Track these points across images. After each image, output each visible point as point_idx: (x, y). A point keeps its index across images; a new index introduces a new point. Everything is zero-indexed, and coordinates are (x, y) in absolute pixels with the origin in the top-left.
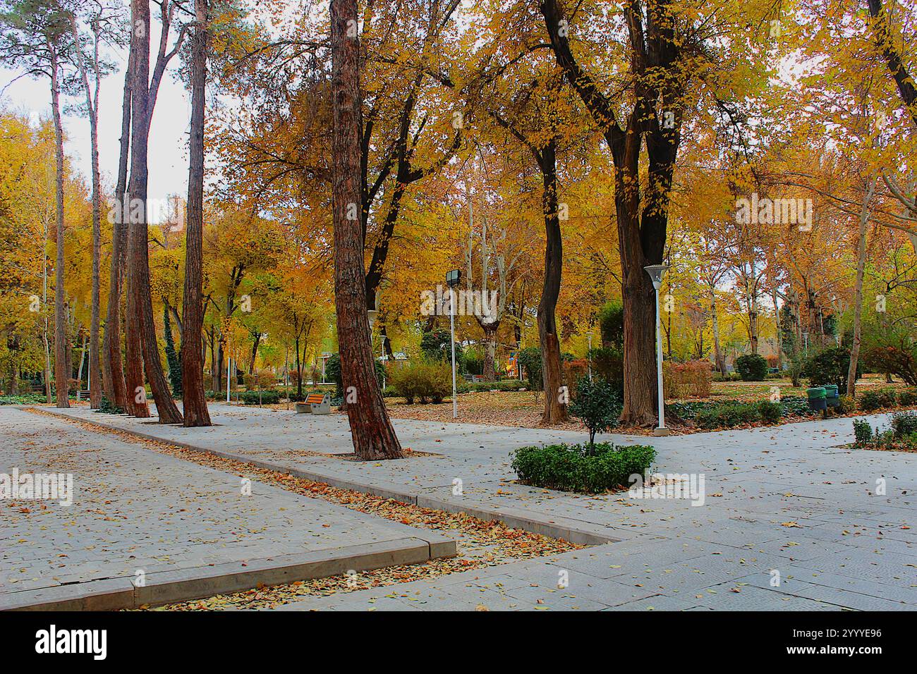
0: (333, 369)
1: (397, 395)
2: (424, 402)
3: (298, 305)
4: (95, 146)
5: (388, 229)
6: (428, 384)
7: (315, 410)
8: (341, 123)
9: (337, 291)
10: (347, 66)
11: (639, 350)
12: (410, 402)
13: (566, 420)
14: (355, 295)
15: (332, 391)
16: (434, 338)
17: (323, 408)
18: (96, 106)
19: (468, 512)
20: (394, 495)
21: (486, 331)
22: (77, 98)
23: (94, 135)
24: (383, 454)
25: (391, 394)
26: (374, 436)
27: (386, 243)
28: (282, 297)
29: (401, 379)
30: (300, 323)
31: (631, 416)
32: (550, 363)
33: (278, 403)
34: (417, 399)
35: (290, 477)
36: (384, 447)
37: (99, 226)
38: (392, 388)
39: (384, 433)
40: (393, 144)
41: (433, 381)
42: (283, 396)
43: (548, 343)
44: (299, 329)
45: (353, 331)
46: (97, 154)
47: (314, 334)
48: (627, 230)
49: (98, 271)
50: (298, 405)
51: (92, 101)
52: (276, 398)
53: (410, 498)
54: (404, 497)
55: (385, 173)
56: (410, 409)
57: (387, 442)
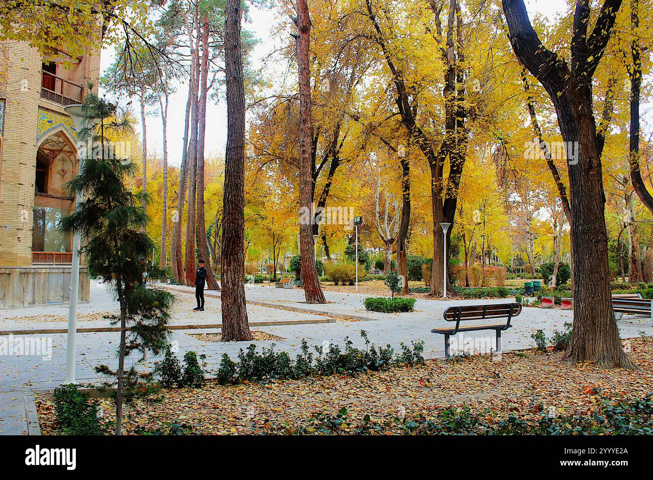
0: (294, 265)
1: (330, 281)
2: (344, 285)
3: (275, 228)
4: (165, 137)
5: (326, 192)
6: (347, 275)
7: (285, 286)
8: (304, 163)
9: (300, 234)
10: (306, 138)
11: (440, 261)
12: (337, 284)
13: (408, 293)
14: (308, 235)
15: (293, 277)
16: (352, 249)
17: (290, 285)
18: (166, 114)
19: (343, 316)
20: (320, 312)
21: (386, 244)
22: (153, 107)
23: (165, 131)
24: (318, 302)
25: (327, 280)
26: (314, 294)
27: (325, 200)
28: (265, 222)
29: (332, 271)
30: (276, 237)
31: (435, 292)
32: (401, 266)
33: (262, 283)
34: (340, 283)
35: (281, 308)
36: (318, 299)
37: (166, 182)
38: (327, 277)
39: (319, 293)
40: (330, 144)
41: (349, 272)
42: (266, 279)
43: (401, 256)
44: (276, 241)
45: (307, 250)
46: (166, 142)
47: (284, 244)
48: (436, 204)
49: (166, 207)
50: (276, 283)
51: (164, 112)
52: (261, 280)
53: (325, 313)
54: (324, 312)
55: (325, 161)
56: (336, 287)
57: (320, 297)
